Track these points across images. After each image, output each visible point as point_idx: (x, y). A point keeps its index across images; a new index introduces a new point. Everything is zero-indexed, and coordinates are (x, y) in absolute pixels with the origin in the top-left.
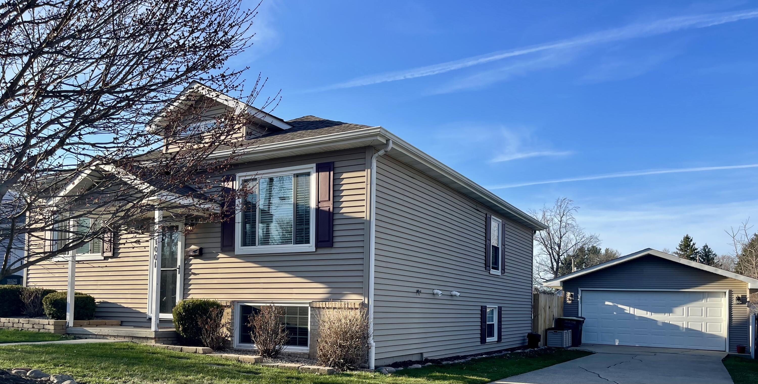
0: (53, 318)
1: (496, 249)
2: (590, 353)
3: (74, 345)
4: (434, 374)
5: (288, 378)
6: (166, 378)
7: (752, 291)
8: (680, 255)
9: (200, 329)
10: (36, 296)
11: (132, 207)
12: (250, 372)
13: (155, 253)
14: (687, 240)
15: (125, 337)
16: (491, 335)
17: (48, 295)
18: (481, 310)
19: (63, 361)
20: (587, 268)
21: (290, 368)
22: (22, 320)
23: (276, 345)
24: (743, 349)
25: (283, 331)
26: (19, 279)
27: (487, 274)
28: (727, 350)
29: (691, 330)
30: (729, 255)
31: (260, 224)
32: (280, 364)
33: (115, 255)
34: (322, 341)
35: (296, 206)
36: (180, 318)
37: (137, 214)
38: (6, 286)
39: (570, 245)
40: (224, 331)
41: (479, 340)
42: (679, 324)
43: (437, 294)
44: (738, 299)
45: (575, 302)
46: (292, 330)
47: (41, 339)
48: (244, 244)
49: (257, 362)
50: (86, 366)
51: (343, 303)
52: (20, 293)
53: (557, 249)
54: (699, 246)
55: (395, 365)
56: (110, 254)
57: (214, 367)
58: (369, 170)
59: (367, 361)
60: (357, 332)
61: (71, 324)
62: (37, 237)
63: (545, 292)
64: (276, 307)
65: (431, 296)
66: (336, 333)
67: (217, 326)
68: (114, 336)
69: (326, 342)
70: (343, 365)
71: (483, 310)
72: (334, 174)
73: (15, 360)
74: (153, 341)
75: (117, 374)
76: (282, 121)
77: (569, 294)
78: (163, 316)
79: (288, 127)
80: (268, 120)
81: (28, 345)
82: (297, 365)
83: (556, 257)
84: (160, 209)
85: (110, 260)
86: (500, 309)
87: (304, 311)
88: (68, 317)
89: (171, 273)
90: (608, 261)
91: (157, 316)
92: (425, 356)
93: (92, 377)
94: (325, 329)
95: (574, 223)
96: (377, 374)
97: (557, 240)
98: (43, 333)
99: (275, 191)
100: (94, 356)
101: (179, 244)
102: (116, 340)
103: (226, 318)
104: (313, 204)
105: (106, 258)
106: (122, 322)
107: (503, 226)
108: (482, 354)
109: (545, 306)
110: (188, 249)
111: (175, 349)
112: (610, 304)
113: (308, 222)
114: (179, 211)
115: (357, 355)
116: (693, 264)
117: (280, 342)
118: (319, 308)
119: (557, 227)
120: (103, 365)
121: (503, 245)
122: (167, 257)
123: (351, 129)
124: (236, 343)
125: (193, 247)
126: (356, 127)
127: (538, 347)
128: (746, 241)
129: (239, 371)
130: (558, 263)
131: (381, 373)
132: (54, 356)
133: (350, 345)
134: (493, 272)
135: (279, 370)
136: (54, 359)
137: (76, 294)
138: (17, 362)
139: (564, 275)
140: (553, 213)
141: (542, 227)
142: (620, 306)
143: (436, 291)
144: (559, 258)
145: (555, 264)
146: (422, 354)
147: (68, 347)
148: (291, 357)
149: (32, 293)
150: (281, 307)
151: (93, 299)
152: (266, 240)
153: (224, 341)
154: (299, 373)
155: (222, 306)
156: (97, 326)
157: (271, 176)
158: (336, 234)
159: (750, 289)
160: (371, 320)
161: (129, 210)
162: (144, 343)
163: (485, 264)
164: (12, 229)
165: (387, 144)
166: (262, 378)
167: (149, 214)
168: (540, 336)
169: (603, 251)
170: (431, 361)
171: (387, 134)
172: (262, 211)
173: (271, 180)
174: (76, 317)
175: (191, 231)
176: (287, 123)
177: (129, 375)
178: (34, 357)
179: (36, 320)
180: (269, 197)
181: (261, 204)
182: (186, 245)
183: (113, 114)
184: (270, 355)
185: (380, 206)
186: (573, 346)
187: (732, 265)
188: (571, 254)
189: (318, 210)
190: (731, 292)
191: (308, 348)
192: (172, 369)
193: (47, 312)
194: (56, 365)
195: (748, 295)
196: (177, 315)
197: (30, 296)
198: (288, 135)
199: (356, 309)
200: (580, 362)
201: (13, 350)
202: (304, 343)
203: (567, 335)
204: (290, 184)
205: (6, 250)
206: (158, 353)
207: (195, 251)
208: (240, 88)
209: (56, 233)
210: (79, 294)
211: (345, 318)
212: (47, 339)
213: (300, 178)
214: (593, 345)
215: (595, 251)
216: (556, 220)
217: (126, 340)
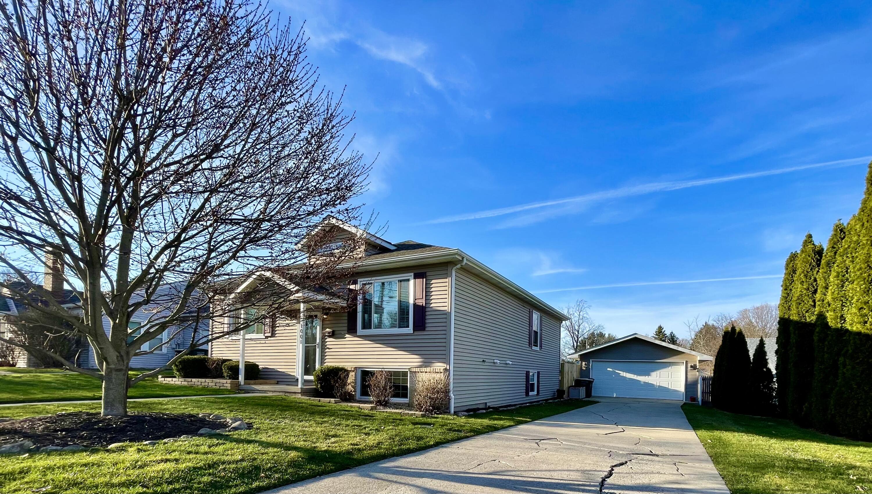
0: (230, 379)
1: (536, 333)
2: (598, 402)
3: (244, 397)
4: (494, 417)
5: (394, 419)
6: (308, 420)
7: (700, 361)
8: (656, 338)
9: (333, 386)
10: (218, 364)
11: (283, 301)
12: (368, 416)
13: (301, 334)
14: (660, 328)
15: (280, 392)
16: (533, 390)
17: (226, 363)
18: (526, 374)
19: (236, 408)
20: (596, 346)
21: (395, 413)
22: (208, 380)
23: (386, 397)
24: (694, 399)
25: (390, 388)
26: (206, 352)
27: (530, 349)
28: (684, 400)
29: (661, 387)
30: (685, 338)
31: (375, 315)
32: (388, 410)
33: (273, 335)
34: (417, 395)
35: (400, 302)
36: (319, 379)
37: (287, 306)
38: (196, 356)
39: (585, 331)
40: (350, 388)
41: (525, 394)
42: (655, 383)
43: (497, 363)
44: (691, 367)
45: (588, 369)
46: (397, 387)
47: (220, 393)
48: (364, 327)
49: (372, 409)
50: (252, 411)
51: (432, 369)
52: (206, 361)
53: (577, 333)
54: (668, 333)
55: (468, 411)
56: (269, 335)
57: (342, 412)
58: (450, 278)
59: (448, 408)
60: (441, 388)
61: (242, 383)
62: (219, 322)
63: (568, 362)
64: (385, 371)
65: (492, 364)
66: (427, 389)
67: (345, 384)
68: (273, 391)
69: (420, 395)
70: (432, 411)
71: (528, 373)
72: (426, 280)
73: (202, 408)
74: (300, 395)
75: (274, 417)
76: (390, 243)
77: (584, 363)
78: (307, 377)
79: (395, 248)
80: (378, 242)
81: (212, 398)
82: (400, 411)
83: (576, 339)
84: (304, 302)
85: (269, 339)
86: (538, 373)
87: (405, 374)
88: (240, 378)
89: (312, 348)
90: (609, 342)
91: (302, 377)
92: (488, 404)
93: (256, 419)
94: (420, 387)
95: (588, 317)
96: (455, 416)
97: (577, 328)
98: (222, 389)
99: (386, 292)
100: (258, 405)
101: (318, 327)
102: (275, 394)
103: (351, 378)
104: (411, 301)
105: (267, 337)
106: (278, 382)
107: (541, 317)
108: (526, 403)
109: (568, 371)
110: (324, 331)
111: (315, 400)
112: (611, 370)
113: (408, 314)
114: (317, 304)
115: (441, 404)
116: (664, 344)
117: (389, 395)
118: (416, 372)
119: (577, 319)
120: (264, 411)
121: (541, 330)
122: (310, 337)
123: (438, 250)
124: (358, 396)
125: (328, 330)
126: (441, 248)
127: (563, 398)
128: (697, 330)
129: (360, 415)
130: (577, 343)
131: (458, 416)
132: (230, 404)
133: (437, 397)
134: (534, 348)
135: (388, 414)
136: (230, 406)
137: (246, 362)
138: (204, 409)
139: (581, 351)
140: (574, 310)
141: (566, 319)
142: (617, 371)
143: (495, 361)
144: (578, 340)
145: (575, 343)
146: (486, 403)
147: (240, 399)
148: (397, 406)
149: (215, 361)
150: (389, 371)
151: (258, 366)
152: (379, 325)
153: (350, 394)
154: (401, 416)
155: (348, 370)
156: (261, 384)
157: (383, 281)
158: (427, 321)
159: (699, 361)
160: (451, 380)
161: (281, 303)
162: (293, 396)
163: (529, 343)
164: (198, 316)
165: (462, 261)
166: (375, 419)
167: (296, 306)
168: (565, 391)
169: (607, 336)
170: (492, 408)
171: (463, 254)
172: (376, 306)
173: (383, 284)
174: (246, 378)
175: (326, 318)
176: (394, 245)
177: (281, 418)
178: (215, 406)
179: (217, 380)
180: (382, 297)
181: (376, 300)
182: (323, 328)
183: (271, 236)
184: (381, 405)
185: (458, 303)
186: (587, 397)
187: (688, 345)
188: (586, 337)
189: (415, 305)
190: (686, 362)
191: (408, 400)
192: (312, 413)
193: (225, 374)
194: (231, 411)
195: (698, 364)
196: (317, 376)
197: (213, 364)
198: (395, 253)
199: (441, 373)
200: (589, 408)
201: (200, 401)
202: (405, 396)
203: (583, 391)
204: (396, 287)
205: (193, 330)
206: (303, 403)
207: (329, 333)
208: (359, 218)
209: (231, 319)
210: (248, 362)
211: (434, 379)
212: (225, 393)
213: (402, 283)
214: (599, 397)
215: (601, 335)
216: (576, 314)
217: (281, 394)
